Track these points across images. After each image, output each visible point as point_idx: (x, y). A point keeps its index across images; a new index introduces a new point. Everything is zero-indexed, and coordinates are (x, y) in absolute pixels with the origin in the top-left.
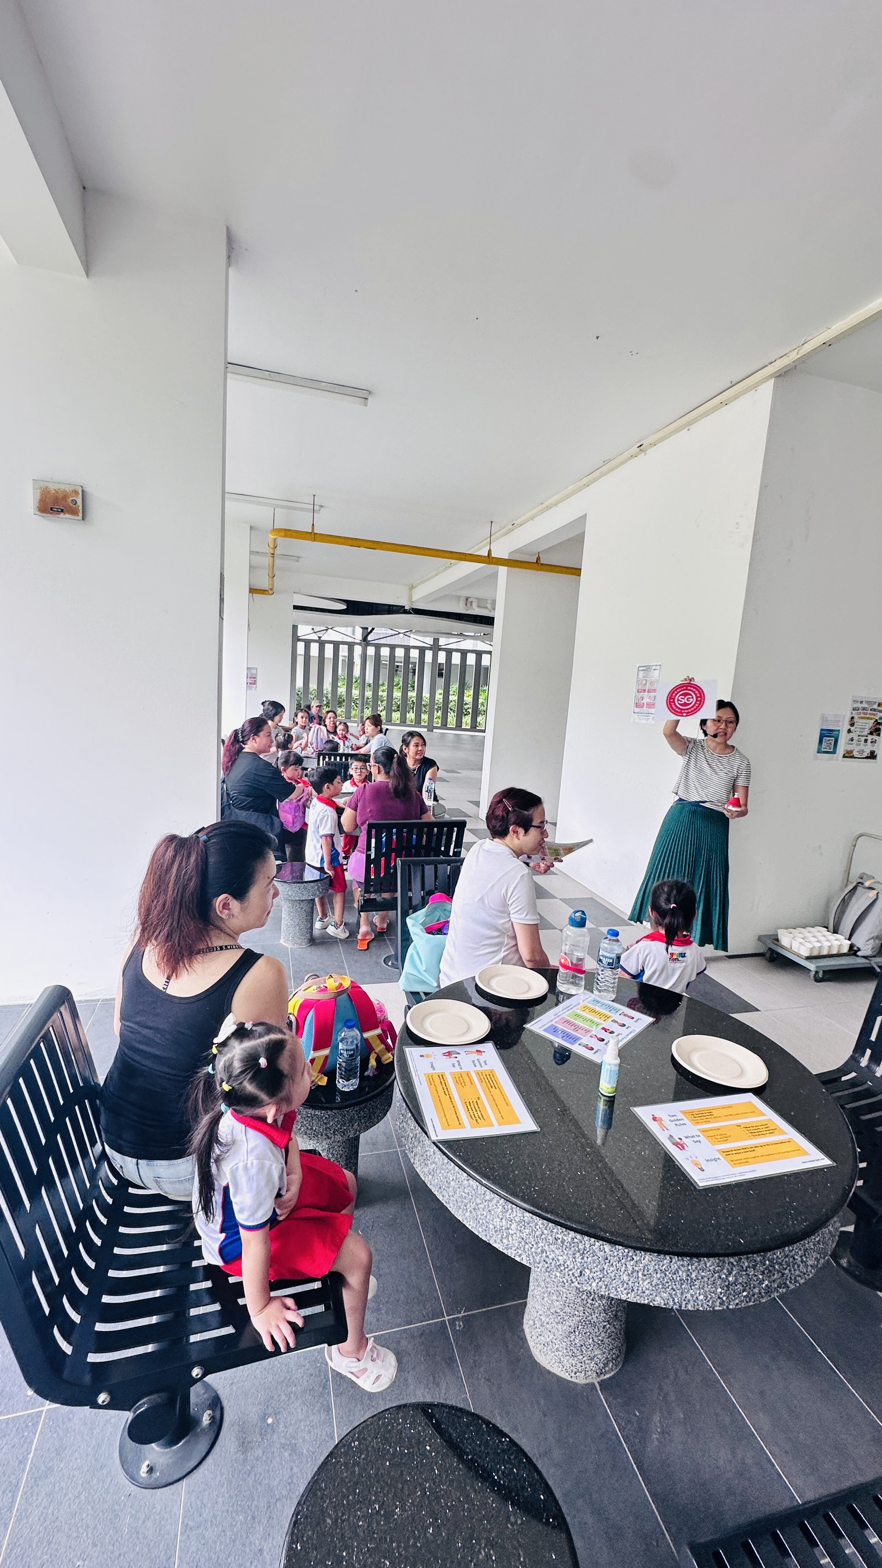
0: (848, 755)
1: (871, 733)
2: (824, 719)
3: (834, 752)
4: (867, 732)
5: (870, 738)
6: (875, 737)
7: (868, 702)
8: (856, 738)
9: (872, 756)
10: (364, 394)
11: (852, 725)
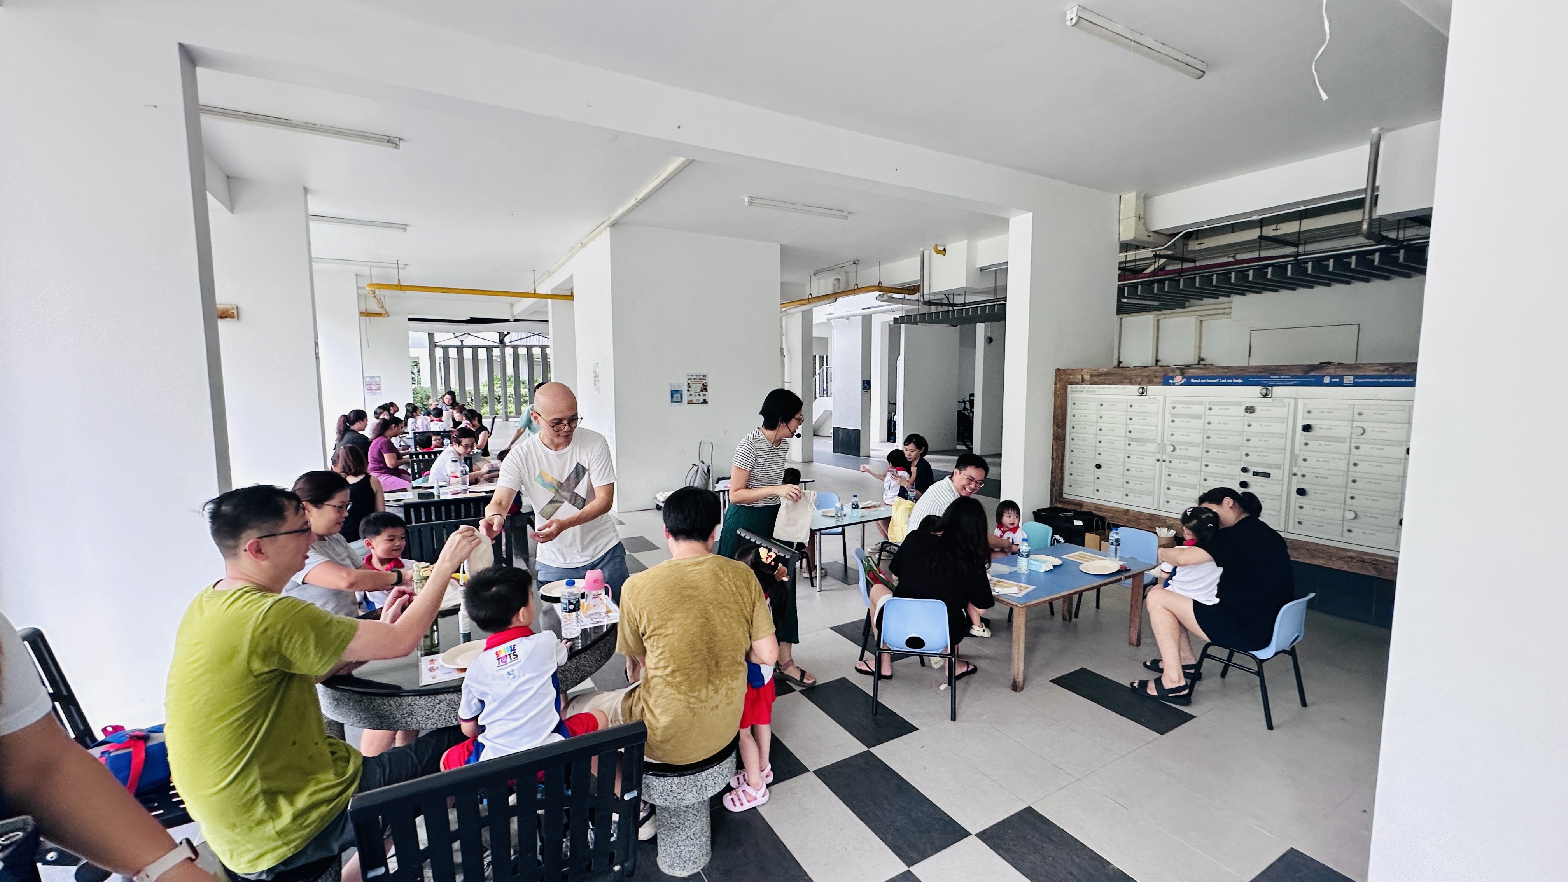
0: (690, 402)
1: (702, 391)
2: (671, 385)
3: (681, 401)
4: (699, 390)
5: (701, 393)
6: (705, 392)
7: (696, 375)
8: (693, 394)
9: (705, 402)
10: (404, 227)
11: (690, 387)
